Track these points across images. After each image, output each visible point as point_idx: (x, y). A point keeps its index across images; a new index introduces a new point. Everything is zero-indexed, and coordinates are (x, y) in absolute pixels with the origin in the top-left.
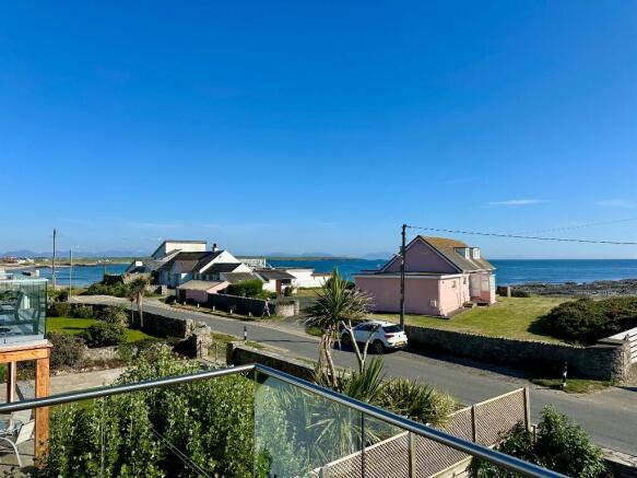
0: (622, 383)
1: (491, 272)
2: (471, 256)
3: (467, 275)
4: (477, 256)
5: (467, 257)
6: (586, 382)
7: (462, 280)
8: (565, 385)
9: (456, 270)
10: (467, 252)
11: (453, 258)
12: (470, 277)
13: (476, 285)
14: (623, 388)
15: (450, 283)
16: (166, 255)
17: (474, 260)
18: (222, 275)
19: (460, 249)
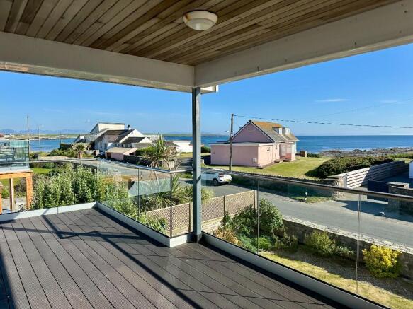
0: (337, 199)
1: (294, 142)
2: (283, 132)
3: (278, 144)
7: (275, 147)
8: (306, 199)
9: (271, 141)
10: (280, 130)
12: (280, 146)
13: (283, 149)
15: (266, 148)
16: (99, 132)
17: (285, 135)
18: (133, 144)
19: (276, 128)
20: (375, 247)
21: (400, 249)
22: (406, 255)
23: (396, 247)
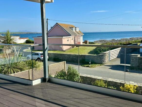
0: (105, 64)
1: (82, 36)
2: (75, 30)
3: (73, 37)
4: (78, 30)
5: (74, 31)
6: (96, 65)
7: (71, 38)
8: (90, 66)
9: (69, 35)
10: (74, 29)
11: (69, 31)
12: (74, 38)
13: (76, 40)
14: (105, 66)
15: (67, 39)
17: (77, 32)
19: (71, 28)
20: (126, 85)
21: (137, 85)
22: (140, 87)
23: (135, 84)
